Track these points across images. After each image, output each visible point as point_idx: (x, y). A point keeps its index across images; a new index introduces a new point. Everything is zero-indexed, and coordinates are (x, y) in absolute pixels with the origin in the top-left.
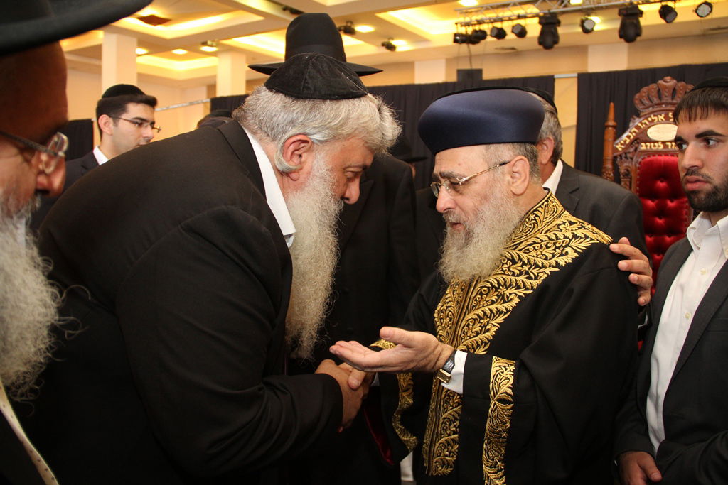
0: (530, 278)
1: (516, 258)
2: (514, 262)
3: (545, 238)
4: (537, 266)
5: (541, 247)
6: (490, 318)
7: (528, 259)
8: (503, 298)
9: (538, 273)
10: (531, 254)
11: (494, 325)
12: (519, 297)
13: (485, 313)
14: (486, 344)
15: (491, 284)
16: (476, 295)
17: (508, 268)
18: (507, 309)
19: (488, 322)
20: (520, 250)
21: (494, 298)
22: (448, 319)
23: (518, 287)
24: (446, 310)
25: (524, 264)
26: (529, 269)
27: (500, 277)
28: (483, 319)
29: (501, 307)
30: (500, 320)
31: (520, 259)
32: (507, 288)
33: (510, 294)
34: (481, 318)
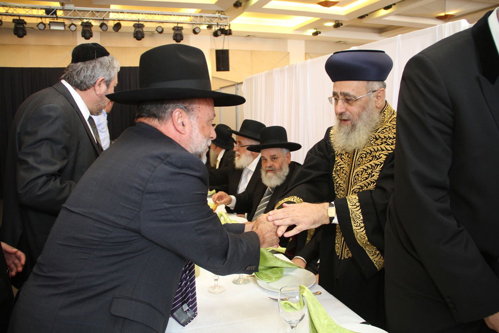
0: (388, 144)
1: (378, 137)
2: (377, 139)
3: (390, 125)
4: (391, 138)
5: (390, 129)
6: (372, 168)
7: (384, 136)
8: (376, 157)
9: (393, 142)
10: (386, 133)
11: (376, 172)
12: (385, 155)
13: (368, 167)
14: (374, 183)
15: (366, 152)
16: (359, 159)
17: (374, 142)
18: (380, 163)
19: (371, 171)
20: (379, 133)
21: (371, 158)
22: (343, 174)
23: (383, 150)
24: (340, 170)
25: (382, 139)
26: (387, 140)
27: (371, 148)
28: (368, 170)
29: (377, 162)
30: (379, 168)
31: (380, 137)
32: (376, 152)
33: (380, 154)
34: (366, 170)
